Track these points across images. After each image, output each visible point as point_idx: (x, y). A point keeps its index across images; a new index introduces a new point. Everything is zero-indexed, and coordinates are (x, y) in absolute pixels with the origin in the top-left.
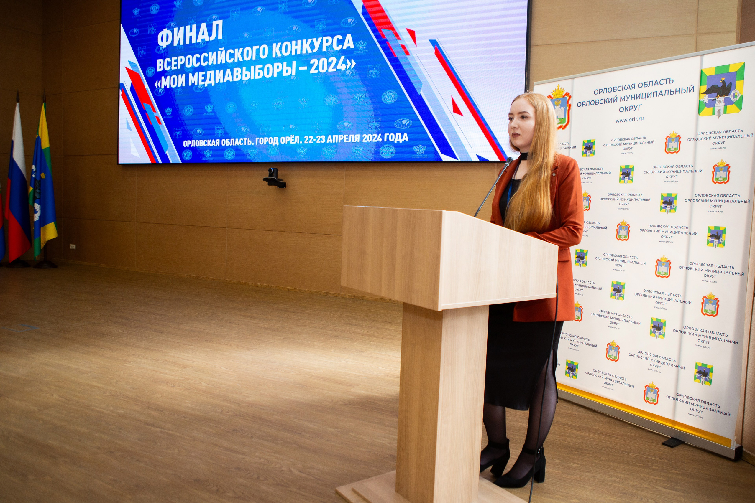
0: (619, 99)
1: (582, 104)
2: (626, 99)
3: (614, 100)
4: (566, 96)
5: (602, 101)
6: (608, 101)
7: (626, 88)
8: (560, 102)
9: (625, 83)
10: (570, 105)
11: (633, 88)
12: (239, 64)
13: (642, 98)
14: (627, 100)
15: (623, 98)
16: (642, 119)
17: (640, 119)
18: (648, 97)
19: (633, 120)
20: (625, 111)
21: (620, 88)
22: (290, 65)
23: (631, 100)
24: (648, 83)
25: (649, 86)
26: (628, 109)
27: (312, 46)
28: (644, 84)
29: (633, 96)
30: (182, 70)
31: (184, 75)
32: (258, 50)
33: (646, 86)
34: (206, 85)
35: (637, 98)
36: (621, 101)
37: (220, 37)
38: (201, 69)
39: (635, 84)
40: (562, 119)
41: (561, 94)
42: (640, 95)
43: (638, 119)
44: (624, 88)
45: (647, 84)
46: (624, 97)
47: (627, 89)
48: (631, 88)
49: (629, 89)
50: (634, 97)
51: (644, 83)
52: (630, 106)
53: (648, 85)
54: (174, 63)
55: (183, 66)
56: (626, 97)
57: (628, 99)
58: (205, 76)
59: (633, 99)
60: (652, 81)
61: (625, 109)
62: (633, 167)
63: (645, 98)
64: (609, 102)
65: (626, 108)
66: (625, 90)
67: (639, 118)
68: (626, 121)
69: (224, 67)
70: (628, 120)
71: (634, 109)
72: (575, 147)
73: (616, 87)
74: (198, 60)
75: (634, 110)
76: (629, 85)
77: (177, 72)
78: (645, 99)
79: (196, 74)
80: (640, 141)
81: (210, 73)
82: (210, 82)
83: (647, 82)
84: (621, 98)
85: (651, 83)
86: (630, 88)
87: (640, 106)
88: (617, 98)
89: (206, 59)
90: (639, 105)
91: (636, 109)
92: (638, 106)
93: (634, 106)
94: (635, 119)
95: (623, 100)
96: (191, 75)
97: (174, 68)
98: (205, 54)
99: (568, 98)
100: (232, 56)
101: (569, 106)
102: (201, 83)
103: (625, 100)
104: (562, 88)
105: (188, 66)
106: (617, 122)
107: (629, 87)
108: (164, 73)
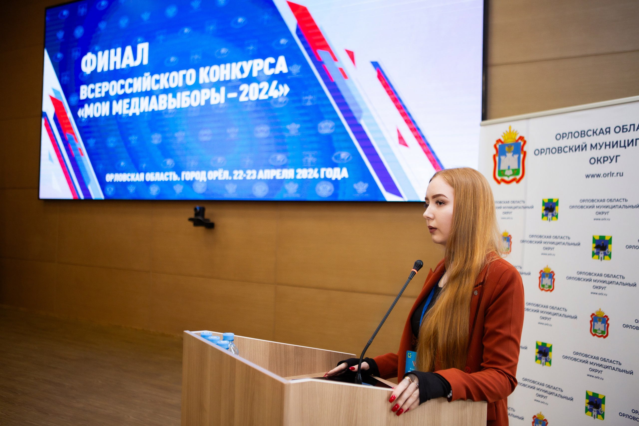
0: (589, 147)
1: (541, 151)
2: (598, 147)
3: (583, 148)
4: (520, 141)
5: (567, 149)
6: (574, 149)
7: (598, 132)
8: (513, 148)
9: (597, 126)
10: (525, 153)
11: (608, 133)
12: (166, 91)
13: (620, 147)
14: (600, 149)
15: (594, 145)
16: (621, 174)
17: (619, 175)
18: (628, 145)
19: (609, 175)
20: (597, 163)
21: (590, 133)
22: (218, 91)
23: (605, 148)
24: (628, 127)
25: (629, 131)
26: (602, 160)
27: (242, 71)
28: (623, 129)
29: (608, 143)
30: (107, 98)
31: (108, 103)
32: (184, 76)
33: (625, 130)
34: (131, 115)
35: (613, 147)
36: (591, 149)
37: (146, 62)
38: (125, 96)
39: (609, 128)
40: (516, 170)
41: (513, 137)
42: (617, 142)
43: (615, 174)
44: (596, 132)
45: (627, 129)
46: (596, 145)
47: (599, 134)
48: (605, 133)
49: (601, 135)
50: (609, 145)
51: (623, 126)
52: (604, 157)
53: (629, 129)
54: (97, 90)
55: (107, 93)
56: (598, 145)
57: (601, 147)
58: (130, 104)
59: (608, 147)
60: (634, 125)
61: (598, 161)
62: (611, 239)
63: (625, 146)
64: (576, 150)
65: (599, 159)
66: (596, 134)
67: (617, 174)
68: (599, 176)
69: (149, 94)
70: (602, 175)
71: (609, 160)
72: (532, 207)
73: (584, 131)
74: (123, 87)
75: (610, 163)
76: (602, 129)
77: (100, 100)
78: (624, 148)
79: (120, 101)
80: (619, 204)
81: (135, 100)
82: (134, 112)
83: (627, 125)
84: (591, 145)
85: (632, 127)
86: (603, 133)
87: (618, 158)
88: (586, 146)
89: (131, 85)
90: (617, 156)
91: (612, 160)
92: (615, 158)
93: (610, 157)
94: (612, 174)
95: (594, 148)
96: (114, 103)
97: (98, 95)
98: (129, 80)
99: (522, 143)
100: (157, 82)
101: (523, 153)
102: (125, 112)
103: (596, 149)
104: (515, 131)
105: (112, 93)
106: (587, 177)
107: (601, 132)
108: (88, 101)
